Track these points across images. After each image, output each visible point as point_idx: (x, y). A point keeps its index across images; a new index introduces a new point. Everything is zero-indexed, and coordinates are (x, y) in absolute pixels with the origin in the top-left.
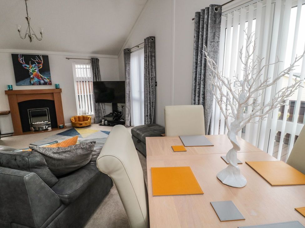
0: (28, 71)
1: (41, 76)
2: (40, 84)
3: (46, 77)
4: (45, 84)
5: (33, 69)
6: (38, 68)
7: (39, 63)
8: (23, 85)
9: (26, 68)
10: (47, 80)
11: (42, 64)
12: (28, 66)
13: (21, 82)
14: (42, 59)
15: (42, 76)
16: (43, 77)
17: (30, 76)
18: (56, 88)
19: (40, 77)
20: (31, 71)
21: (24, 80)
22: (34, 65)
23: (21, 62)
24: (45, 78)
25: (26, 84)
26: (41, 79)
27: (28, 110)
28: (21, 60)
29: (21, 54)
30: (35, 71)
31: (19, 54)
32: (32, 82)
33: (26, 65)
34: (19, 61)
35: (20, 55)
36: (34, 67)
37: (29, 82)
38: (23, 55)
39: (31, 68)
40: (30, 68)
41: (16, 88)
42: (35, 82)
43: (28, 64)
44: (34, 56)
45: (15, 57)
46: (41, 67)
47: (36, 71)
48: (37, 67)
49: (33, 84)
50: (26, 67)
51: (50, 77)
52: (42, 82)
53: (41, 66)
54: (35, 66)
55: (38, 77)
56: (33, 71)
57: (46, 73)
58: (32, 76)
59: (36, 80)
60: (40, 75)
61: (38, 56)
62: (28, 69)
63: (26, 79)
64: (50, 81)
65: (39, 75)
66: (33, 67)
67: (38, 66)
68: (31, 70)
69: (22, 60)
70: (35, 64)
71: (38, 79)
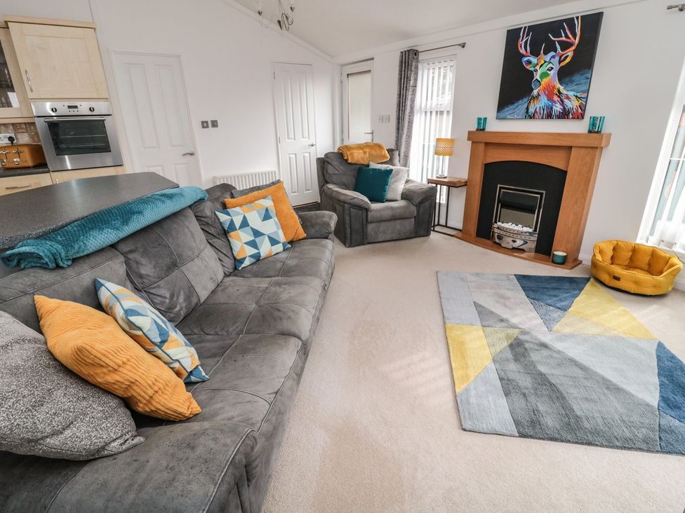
1: (559, 91)
2: (549, 116)
3: (571, 94)
4: (564, 115)
5: (545, 68)
6: (560, 62)
7: (566, 46)
8: (509, 117)
9: (528, 67)
10: (572, 104)
11: (574, 48)
12: (535, 60)
13: (508, 110)
14: (578, 30)
15: (562, 88)
16: (565, 92)
17: (533, 90)
18: (591, 132)
19: (556, 91)
20: (537, 76)
21: (516, 104)
22: (552, 53)
23: (522, 51)
24: (568, 98)
25: (516, 117)
26: (556, 98)
27: (499, 186)
28: (523, 44)
30: (548, 75)
32: (532, 110)
33: (532, 58)
34: (519, 46)
35: (525, 28)
36: (550, 63)
37: (524, 110)
38: (532, 29)
39: (541, 66)
40: (538, 68)
41: (495, 126)
42: (538, 110)
45: (512, 37)
46: (568, 60)
47: (552, 72)
48: (557, 58)
49: (532, 117)
50: (529, 62)
51: (586, 91)
52: (558, 108)
53: (571, 54)
54: (553, 57)
55: (550, 93)
56: (544, 75)
57: (577, 79)
58: (535, 92)
59: (543, 101)
60: (558, 85)
61: (570, 22)
62: (532, 69)
63: (520, 102)
64: (583, 107)
65: (554, 87)
66: (545, 62)
67: (561, 57)
68: (539, 72)
69: (526, 43)
70: (555, 51)
71: (550, 98)
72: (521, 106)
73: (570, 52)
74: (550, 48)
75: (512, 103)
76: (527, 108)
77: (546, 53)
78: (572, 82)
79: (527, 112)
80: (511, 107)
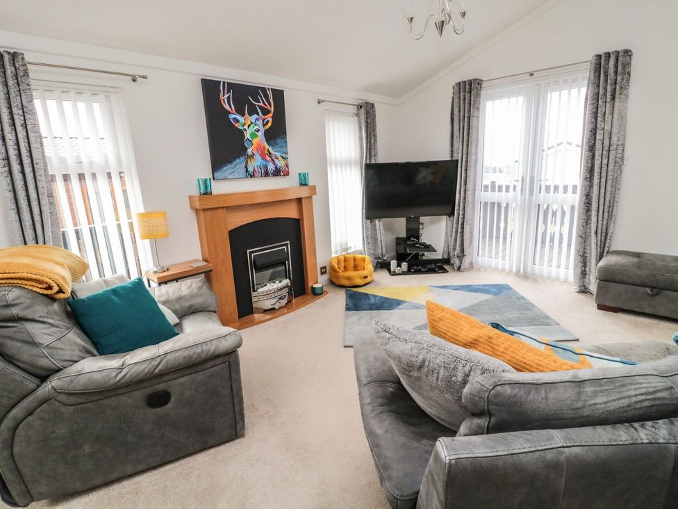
0: (241, 134)
1: (269, 151)
2: (267, 174)
3: (278, 154)
4: (277, 172)
5: (252, 127)
6: (264, 125)
7: (266, 112)
8: (230, 177)
9: (236, 125)
10: (280, 163)
11: (271, 115)
12: (241, 119)
13: (226, 170)
14: (271, 100)
15: (270, 149)
16: (273, 153)
17: (246, 149)
18: (301, 185)
19: (266, 152)
20: (248, 136)
21: (235, 163)
22: (255, 116)
23: (227, 107)
24: (277, 158)
25: (237, 176)
26: (268, 158)
27: (248, 252)
28: (225, 98)
29: (226, 81)
30: (257, 136)
31: (222, 80)
32: (250, 169)
33: (238, 117)
34: (222, 102)
35: (224, 83)
36: (256, 124)
37: (243, 169)
38: (231, 86)
39: (249, 126)
40: (246, 127)
41: (218, 188)
42: (256, 168)
43: (243, 114)
44: (255, 91)
45: (210, 88)
46: (269, 125)
47: (259, 134)
48: (261, 121)
49: (252, 176)
50: (237, 121)
51: (286, 153)
52: (271, 167)
53: (270, 120)
54: (257, 119)
55: (263, 154)
56: (254, 136)
57: (278, 141)
58: (249, 151)
59: (258, 161)
60: (267, 146)
61: (264, 90)
62: (241, 128)
63: (238, 160)
64: (287, 165)
65: (264, 148)
66: (252, 123)
67: (263, 121)
68: (249, 131)
69: (228, 98)
70: (258, 115)
71: (263, 158)
72: (239, 164)
73: (269, 118)
74: (252, 111)
75: (230, 162)
76: (246, 167)
77: (250, 114)
78: (277, 144)
79: (247, 171)
80: (229, 166)
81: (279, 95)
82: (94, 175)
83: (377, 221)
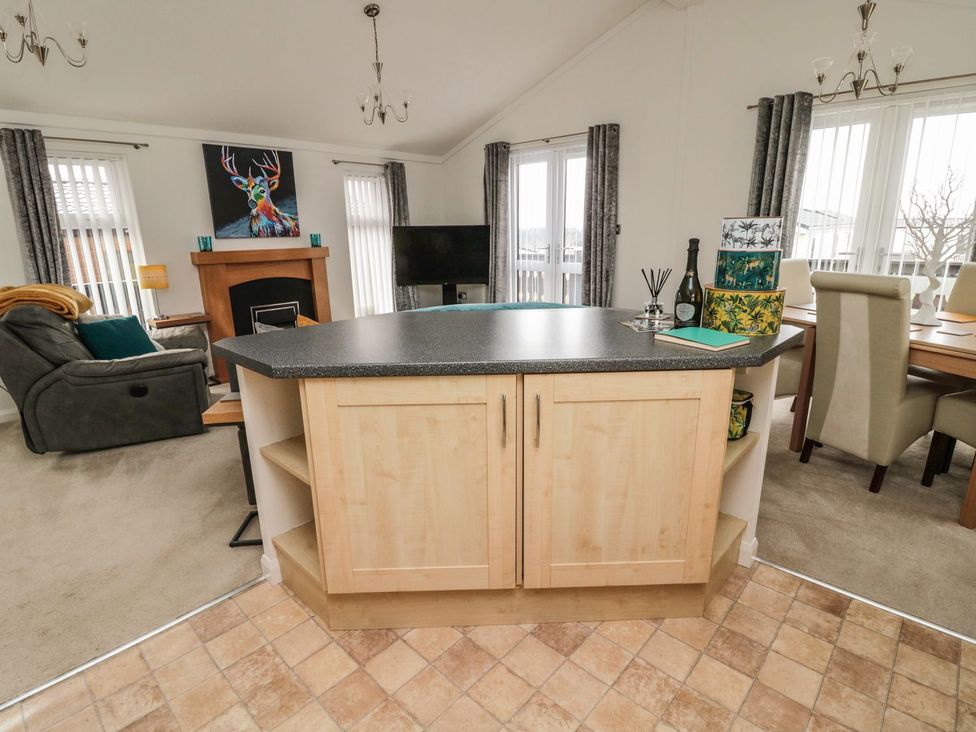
0: (244, 195)
1: (275, 212)
2: (273, 234)
3: (286, 215)
4: (286, 233)
5: (257, 190)
6: (270, 187)
7: (271, 174)
8: (233, 236)
9: (239, 187)
10: (289, 224)
11: (277, 176)
12: (245, 181)
13: (229, 229)
14: (278, 162)
15: (277, 210)
16: (280, 213)
17: (251, 209)
18: (313, 246)
19: (273, 212)
20: (252, 197)
21: (237, 223)
22: (260, 178)
23: (229, 169)
24: (285, 218)
25: (240, 235)
26: (275, 219)
27: (251, 308)
28: (227, 161)
29: (228, 145)
30: (262, 197)
31: (223, 145)
32: (255, 229)
33: (241, 179)
34: (224, 165)
35: (226, 147)
36: (261, 186)
37: (247, 229)
38: (233, 150)
39: (253, 187)
40: (250, 188)
41: (220, 246)
42: (261, 228)
43: (246, 177)
44: (259, 154)
45: (212, 153)
46: (276, 186)
47: (265, 195)
48: (266, 183)
49: (258, 235)
50: (240, 183)
51: (296, 214)
52: (278, 227)
53: (277, 181)
54: (261, 181)
55: (269, 214)
56: (258, 196)
57: (287, 202)
58: (254, 211)
59: (264, 221)
60: (274, 207)
61: (269, 153)
62: (245, 189)
63: (241, 220)
64: (297, 226)
65: (270, 208)
66: (256, 184)
67: (269, 182)
68: (253, 193)
69: (230, 161)
70: (263, 176)
71: (270, 219)
72: (244, 223)
73: (276, 180)
74: (257, 173)
75: (233, 222)
76: (250, 227)
77: (255, 176)
78: (285, 205)
79: (251, 231)
80: (232, 225)
81: (286, 158)
82: (100, 231)
83: (410, 288)
